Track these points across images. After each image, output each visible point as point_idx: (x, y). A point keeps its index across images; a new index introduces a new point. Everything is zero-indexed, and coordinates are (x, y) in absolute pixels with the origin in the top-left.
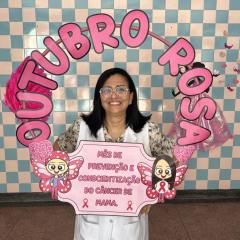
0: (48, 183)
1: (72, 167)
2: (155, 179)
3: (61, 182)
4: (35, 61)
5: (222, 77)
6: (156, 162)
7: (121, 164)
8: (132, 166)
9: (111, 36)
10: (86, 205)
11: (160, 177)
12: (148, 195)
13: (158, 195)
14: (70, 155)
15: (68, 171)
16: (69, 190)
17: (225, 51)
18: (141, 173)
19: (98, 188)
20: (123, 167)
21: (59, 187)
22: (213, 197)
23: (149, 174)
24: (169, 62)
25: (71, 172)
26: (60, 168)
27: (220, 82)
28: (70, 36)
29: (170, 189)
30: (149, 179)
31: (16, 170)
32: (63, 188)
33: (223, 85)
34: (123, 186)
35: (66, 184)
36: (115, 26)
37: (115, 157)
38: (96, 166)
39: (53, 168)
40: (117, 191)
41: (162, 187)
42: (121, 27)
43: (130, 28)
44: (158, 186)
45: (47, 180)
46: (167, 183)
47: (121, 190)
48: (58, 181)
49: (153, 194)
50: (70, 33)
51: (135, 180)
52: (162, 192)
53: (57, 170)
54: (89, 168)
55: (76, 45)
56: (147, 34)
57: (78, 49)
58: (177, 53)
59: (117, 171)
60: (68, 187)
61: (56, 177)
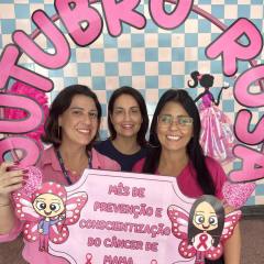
0: (34, 229)
2: (193, 231)
3: (54, 227)
4: (17, 46)
7: (143, 206)
9: (134, 10)
10: (89, 262)
11: (200, 227)
12: (181, 253)
14: (68, 189)
15: (64, 212)
16: (65, 240)
18: (173, 221)
19: (108, 240)
20: (146, 211)
21: (51, 235)
24: (222, 54)
25: (69, 214)
26: (53, 208)
28: (72, 9)
32: (57, 237)
34: (145, 238)
35: (61, 231)
37: (134, 195)
38: (106, 207)
40: (136, 245)
41: (203, 243)
43: (164, 1)
44: (196, 241)
48: (50, 226)
49: (189, 251)
50: (72, 5)
51: (162, 230)
52: (202, 249)
53: (48, 210)
54: (95, 210)
55: (80, 23)
56: (191, 9)
57: (84, 30)
58: (236, 41)
59: (136, 217)
60: (64, 235)
61: (47, 220)
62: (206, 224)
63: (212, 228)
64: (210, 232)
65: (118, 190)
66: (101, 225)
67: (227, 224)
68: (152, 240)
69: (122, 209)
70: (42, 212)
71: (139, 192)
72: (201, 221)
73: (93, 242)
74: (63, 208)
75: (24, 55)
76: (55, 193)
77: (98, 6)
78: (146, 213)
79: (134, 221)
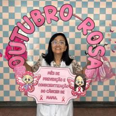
1: (35, 79)
2: (76, 86)
3: (29, 87)
4: (18, 27)
5: (109, 46)
7: (59, 78)
9: (55, 16)
10: (41, 99)
13: (77, 94)
14: (34, 73)
15: (33, 81)
16: (33, 91)
17: (110, 33)
18: (69, 83)
21: (28, 89)
22: (106, 106)
23: (73, 83)
25: (35, 82)
26: (29, 80)
27: (108, 48)
29: (83, 91)
30: (73, 86)
31: (9, 90)
33: (110, 49)
34: (60, 89)
36: (57, 11)
39: (26, 80)
40: (57, 92)
41: (79, 90)
42: (60, 12)
45: (22, 85)
46: (82, 88)
47: (59, 91)
49: (75, 93)
50: (36, 14)
52: (79, 92)
53: (27, 81)
54: (43, 80)
55: (38, 20)
56: (72, 15)
57: (39, 22)
58: (86, 24)
59: (57, 82)
60: (33, 89)
61: (27, 84)
62: (80, 83)
63: (82, 85)
64: (81, 86)
65: (51, 73)
66: (45, 85)
67: (87, 83)
68: (62, 90)
69: (52, 79)
70: (25, 82)
71: (58, 74)
72: (79, 82)
73: (43, 91)
75: (20, 30)
77: (43, 14)
78: (60, 81)
79: (56, 83)
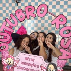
6: (48, 65)
7: (34, 64)
8: (38, 66)
9: (33, 13)
14: (15, 57)
15: (13, 63)
24: (55, 23)
26: (11, 62)
35: (12, 69)
37: (31, 61)
38: (24, 63)
39: (8, 62)
42: (37, 10)
43: (40, 11)
48: (9, 67)
50: (19, 12)
54: (21, 64)
55: (20, 16)
56: (47, 12)
57: (21, 18)
58: (59, 20)
60: (13, 70)
61: (9, 65)
65: (27, 59)
69: (28, 64)
70: (8, 63)
71: (33, 60)
74: (13, 62)
76: (11, 58)
78: (34, 66)
